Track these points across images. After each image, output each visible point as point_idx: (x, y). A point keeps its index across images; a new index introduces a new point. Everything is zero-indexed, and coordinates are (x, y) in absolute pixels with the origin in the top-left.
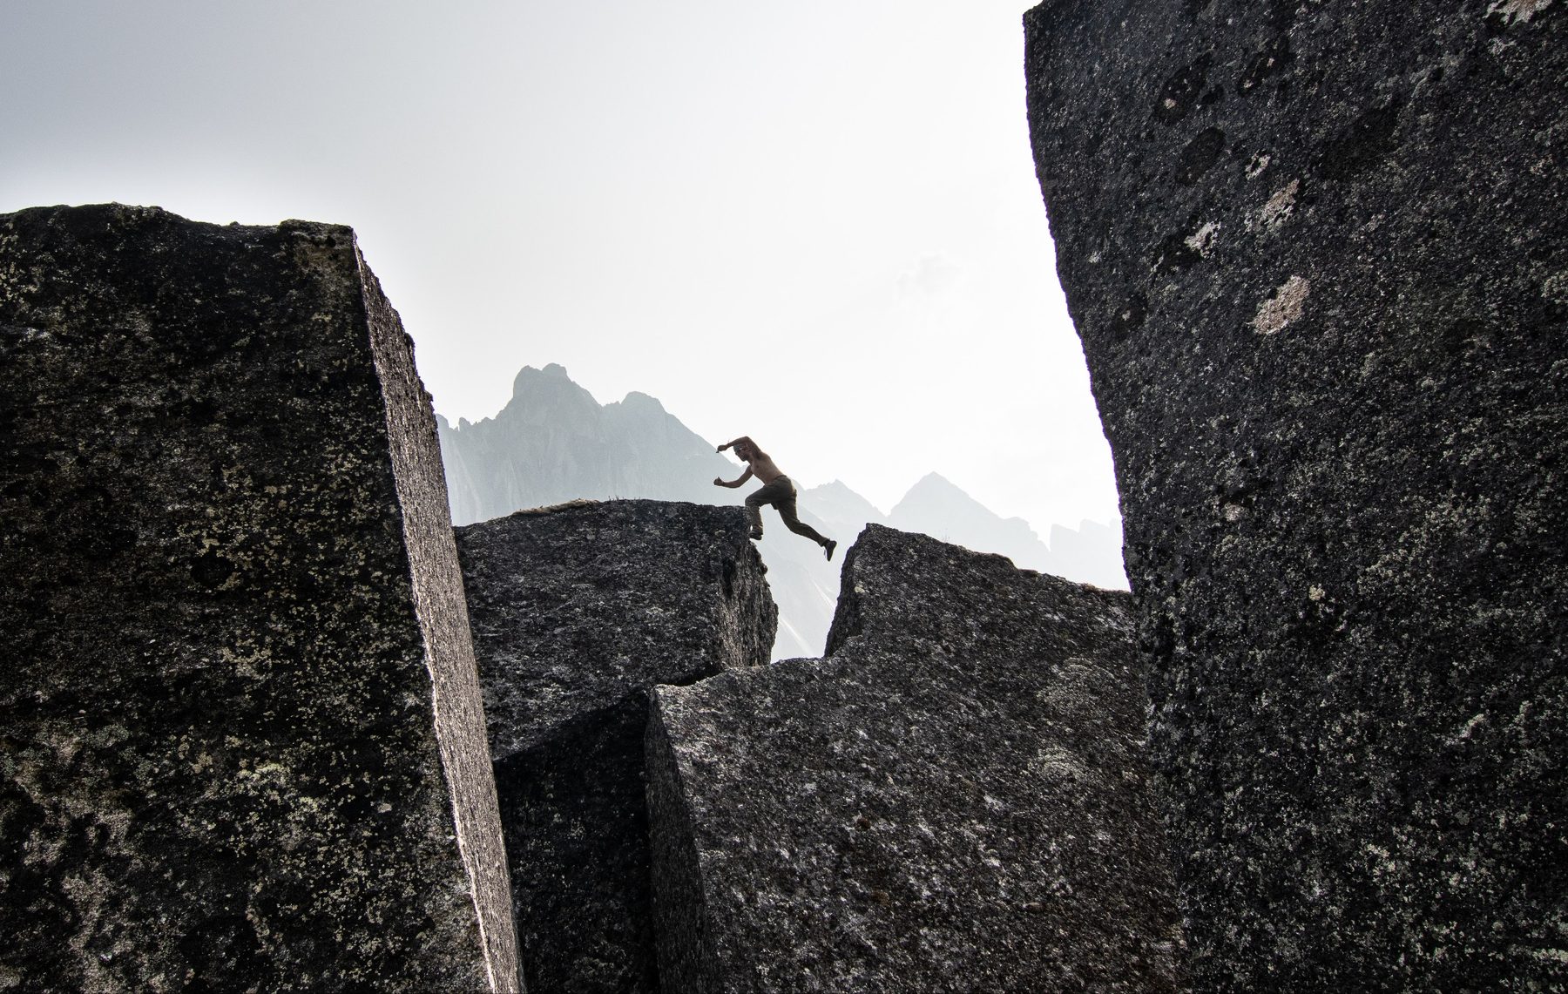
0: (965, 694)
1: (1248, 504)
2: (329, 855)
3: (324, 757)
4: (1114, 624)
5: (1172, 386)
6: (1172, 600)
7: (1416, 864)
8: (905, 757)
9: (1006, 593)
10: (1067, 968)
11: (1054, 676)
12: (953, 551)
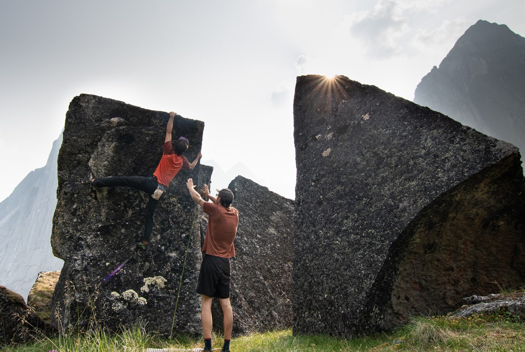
0: (256, 215)
1: (315, 183)
2: (181, 213)
3: (182, 198)
4: (287, 206)
5: (308, 161)
6: (301, 196)
7: (325, 233)
8: (243, 225)
9: (266, 196)
10: (269, 266)
11: (274, 214)
12: (256, 184)
